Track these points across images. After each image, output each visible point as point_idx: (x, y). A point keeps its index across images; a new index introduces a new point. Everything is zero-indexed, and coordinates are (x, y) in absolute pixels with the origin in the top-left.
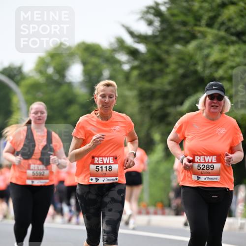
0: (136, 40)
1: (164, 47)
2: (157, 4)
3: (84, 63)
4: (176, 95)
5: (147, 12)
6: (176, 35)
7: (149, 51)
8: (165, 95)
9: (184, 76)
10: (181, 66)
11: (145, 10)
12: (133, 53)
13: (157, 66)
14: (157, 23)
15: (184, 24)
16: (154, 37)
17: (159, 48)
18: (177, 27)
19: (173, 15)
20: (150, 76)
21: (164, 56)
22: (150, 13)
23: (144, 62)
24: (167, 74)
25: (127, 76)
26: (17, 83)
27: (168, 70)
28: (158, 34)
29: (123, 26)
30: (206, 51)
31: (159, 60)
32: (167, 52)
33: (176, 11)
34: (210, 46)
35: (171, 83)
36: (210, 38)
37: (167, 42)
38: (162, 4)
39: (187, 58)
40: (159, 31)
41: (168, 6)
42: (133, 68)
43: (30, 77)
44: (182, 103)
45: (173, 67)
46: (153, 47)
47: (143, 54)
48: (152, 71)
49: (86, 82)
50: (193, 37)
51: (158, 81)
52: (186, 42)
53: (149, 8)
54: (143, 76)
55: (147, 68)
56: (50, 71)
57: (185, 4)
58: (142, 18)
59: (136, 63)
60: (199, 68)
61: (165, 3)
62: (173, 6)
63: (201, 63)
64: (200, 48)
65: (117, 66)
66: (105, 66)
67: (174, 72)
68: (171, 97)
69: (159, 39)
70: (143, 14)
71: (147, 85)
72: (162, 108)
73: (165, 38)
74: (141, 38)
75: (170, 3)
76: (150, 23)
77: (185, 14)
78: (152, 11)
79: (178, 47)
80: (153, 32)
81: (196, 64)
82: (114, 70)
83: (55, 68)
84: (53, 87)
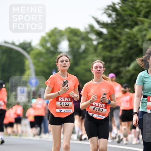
0: (101, 26)
1: (118, 30)
2: (114, 4)
3: (70, 41)
4: (126, 60)
5: (108, 9)
6: (125, 23)
7: (109, 33)
8: (119, 60)
9: (130, 48)
10: (129, 42)
11: (106, 7)
12: (99, 34)
13: (114, 42)
14: (114, 16)
15: (131, 16)
16: (112, 24)
17: (115, 31)
18: (126, 18)
19: (124, 11)
20: (109, 48)
21: (118, 36)
22: (110, 10)
23: (106, 39)
24: (120, 47)
25: (96, 48)
26: (28, 53)
27: (121, 45)
28: (114, 22)
29: (93, 17)
30: (144, 33)
31: (116, 38)
32: (120, 33)
33: (125, 8)
34: (146, 30)
35: (122, 53)
36: (146, 25)
37: (120, 27)
38: (117, 4)
39: (132, 37)
40: (115, 21)
41: (120, 5)
42: (99, 43)
43: (37, 49)
44: (129, 65)
45: (124, 42)
46: (111, 30)
47: (105, 34)
48: (111, 45)
49: (71, 52)
50: (136, 24)
51: (115, 51)
52: (132, 27)
53: (109, 6)
54: (105, 48)
55: (108, 43)
56: (49, 45)
57: (131, 4)
58: (105, 12)
59: (101, 40)
60: (140, 43)
61: (119, 3)
62: (124, 5)
63: (141, 40)
64: (140, 31)
65: (89, 42)
66: (82, 42)
67: (124, 46)
68: (123, 61)
69: (115, 26)
70: (106, 10)
71: (108, 54)
72: (117, 68)
73: (118, 25)
74: (104, 25)
75: (122, 3)
76: (110, 16)
77: (131, 10)
78: (111, 8)
79: (127, 30)
80: (111, 21)
81: (137, 41)
82: (88, 44)
83: (51, 44)
84: (50, 55)
